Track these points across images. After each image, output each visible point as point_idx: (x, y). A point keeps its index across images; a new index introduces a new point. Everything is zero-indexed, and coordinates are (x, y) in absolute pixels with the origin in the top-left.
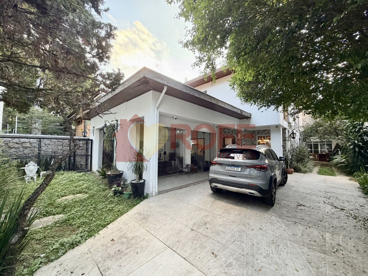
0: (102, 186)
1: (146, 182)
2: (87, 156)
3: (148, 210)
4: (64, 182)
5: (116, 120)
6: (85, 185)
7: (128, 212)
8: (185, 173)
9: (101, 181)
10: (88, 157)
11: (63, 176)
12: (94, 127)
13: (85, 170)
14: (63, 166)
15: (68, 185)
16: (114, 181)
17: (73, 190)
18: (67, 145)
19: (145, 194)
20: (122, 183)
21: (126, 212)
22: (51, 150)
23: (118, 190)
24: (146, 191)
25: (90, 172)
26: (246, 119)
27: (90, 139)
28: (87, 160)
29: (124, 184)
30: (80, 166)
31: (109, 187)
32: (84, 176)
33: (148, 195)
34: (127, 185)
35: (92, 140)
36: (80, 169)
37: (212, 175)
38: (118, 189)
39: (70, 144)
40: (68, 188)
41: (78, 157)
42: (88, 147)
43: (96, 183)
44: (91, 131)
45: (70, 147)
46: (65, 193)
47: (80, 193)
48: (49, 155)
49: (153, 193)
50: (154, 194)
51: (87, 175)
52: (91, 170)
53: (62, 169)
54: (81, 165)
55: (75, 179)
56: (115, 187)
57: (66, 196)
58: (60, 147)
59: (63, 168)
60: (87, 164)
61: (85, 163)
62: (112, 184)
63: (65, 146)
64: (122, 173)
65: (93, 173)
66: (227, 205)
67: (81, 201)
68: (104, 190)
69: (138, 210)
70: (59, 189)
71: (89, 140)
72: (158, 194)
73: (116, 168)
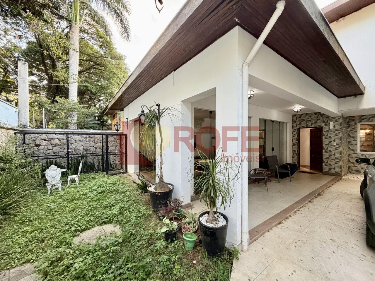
2: (121, 154)
5: (157, 105)
12: (127, 118)
22: (82, 147)
24: (228, 239)
30: (114, 166)
35: (126, 134)
36: (115, 169)
39: (102, 140)
42: (122, 143)
45: (102, 143)
47: (110, 222)
48: (80, 154)
50: (246, 247)
52: (126, 172)
53: (95, 169)
54: (116, 164)
57: (88, 229)
58: (92, 144)
60: (122, 164)
63: (97, 142)
64: (172, 190)
65: (129, 175)
72: (250, 243)
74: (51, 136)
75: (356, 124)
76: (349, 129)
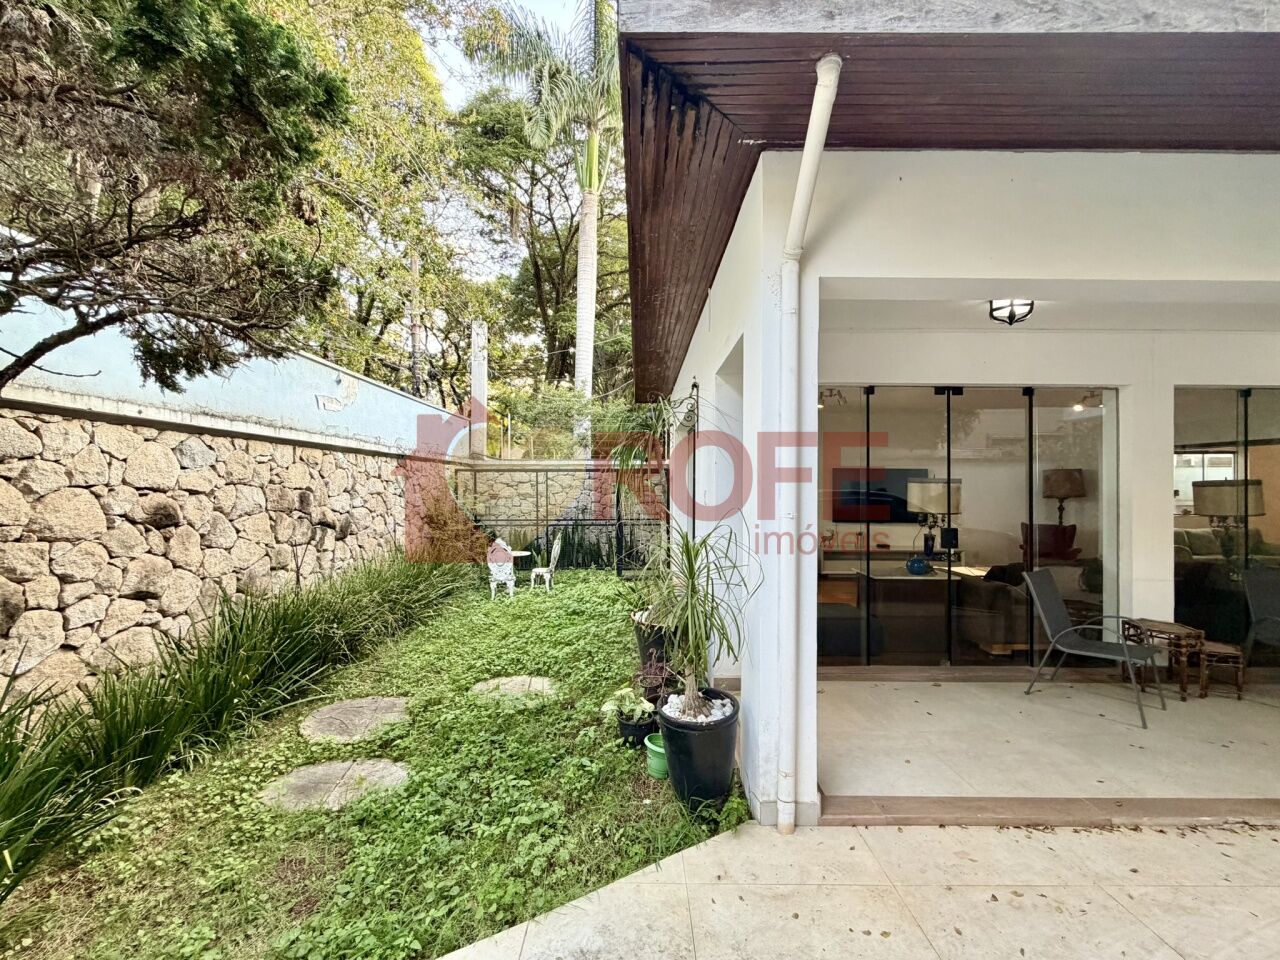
48: (570, 519)
72: (822, 822)
74: (518, 476)
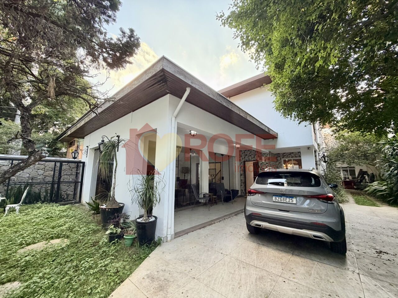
0: (92, 226)
1: (158, 220)
2: (76, 183)
3: (164, 268)
4: (38, 220)
5: (117, 136)
6: (67, 226)
7: (133, 274)
8: (202, 204)
9: (91, 218)
10: (78, 184)
11: (39, 211)
12: (87, 147)
13: (73, 202)
14: (42, 196)
15: (43, 224)
16: (110, 219)
17: (48, 234)
18: (51, 169)
19: (156, 239)
20: (122, 221)
21: (129, 275)
22: (28, 175)
23: (116, 233)
24: (157, 234)
25: (78, 204)
26: (272, 139)
27: (82, 161)
28: (75, 189)
29: (125, 223)
30: (66, 197)
31: (103, 226)
32: (69, 210)
33: (161, 240)
34: (129, 223)
35: (84, 162)
36: (66, 200)
37: (250, 209)
38: (116, 231)
39: (55, 168)
40: (41, 229)
41: (64, 184)
42: (79, 172)
43: (84, 220)
44: (84, 151)
45: (54, 172)
46: (34, 238)
47: (58, 237)
48: (24, 182)
49: (168, 236)
50: (169, 239)
51: (73, 209)
52: (80, 201)
53: (41, 200)
54: (68, 195)
55: (55, 215)
56: (111, 229)
57: (34, 243)
58: (41, 172)
59: (43, 199)
60: (75, 194)
61: (73, 193)
62: (108, 223)
63: (48, 170)
64: (123, 207)
65: (82, 205)
66: (281, 255)
67: (56, 253)
68: (95, 232)
69: (148, 270)
70: (27, 231)
71: (80, 162)
72: (175, 238)
73: (115, 200)
75: (281, 159)
76: (277, 163)
